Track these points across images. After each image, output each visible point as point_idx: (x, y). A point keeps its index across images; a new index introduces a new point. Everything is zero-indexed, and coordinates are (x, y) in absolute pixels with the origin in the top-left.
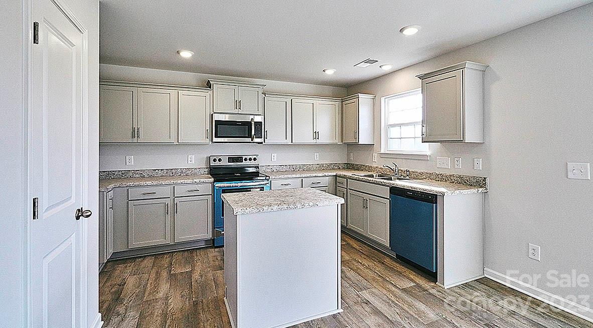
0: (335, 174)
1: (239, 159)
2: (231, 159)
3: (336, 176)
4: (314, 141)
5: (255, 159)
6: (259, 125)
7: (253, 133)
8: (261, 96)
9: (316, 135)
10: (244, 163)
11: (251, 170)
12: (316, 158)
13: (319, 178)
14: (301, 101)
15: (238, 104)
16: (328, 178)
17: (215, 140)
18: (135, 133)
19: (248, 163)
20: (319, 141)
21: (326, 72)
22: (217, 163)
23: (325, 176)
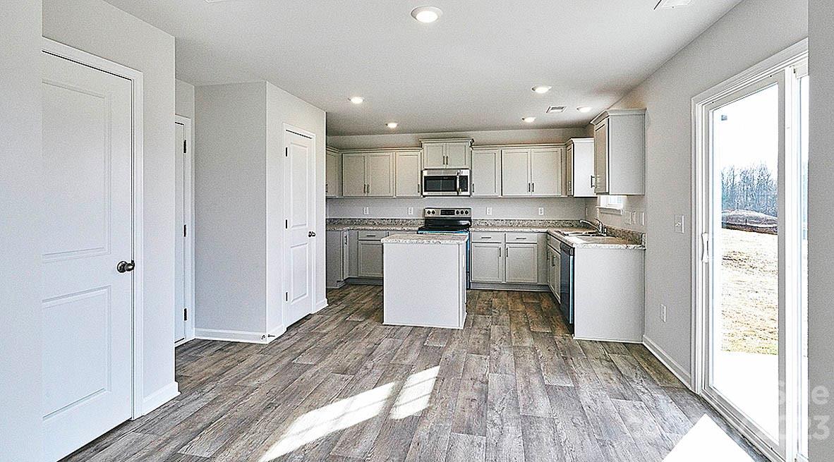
0: (545, 230)
1: (450, 212)
2: (445, 212)
3: (547, 233)
4: (530, 194)
5: (467, 213)
6: (464, 179)
7: (458, 187)
8: (468, 149)
9: (531, 187)
10: (456, 215)
11: (464, 223)
12: (541, 213)
13: (525, 234)
14: (511, 151)
15: (446, 160)
16: (536, 234)
17: (425, 194)
18: (366, 188)
19: (460, 215)
20: (534, 194)
21: (525, 120)
22: (431, 215)
23: (533, 232)
